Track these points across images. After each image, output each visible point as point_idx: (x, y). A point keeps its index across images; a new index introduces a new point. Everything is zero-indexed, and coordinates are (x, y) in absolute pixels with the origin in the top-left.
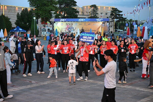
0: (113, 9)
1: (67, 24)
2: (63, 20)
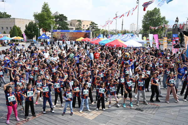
0: (91, 22)
1: (61, 33)
2: (59, 31)
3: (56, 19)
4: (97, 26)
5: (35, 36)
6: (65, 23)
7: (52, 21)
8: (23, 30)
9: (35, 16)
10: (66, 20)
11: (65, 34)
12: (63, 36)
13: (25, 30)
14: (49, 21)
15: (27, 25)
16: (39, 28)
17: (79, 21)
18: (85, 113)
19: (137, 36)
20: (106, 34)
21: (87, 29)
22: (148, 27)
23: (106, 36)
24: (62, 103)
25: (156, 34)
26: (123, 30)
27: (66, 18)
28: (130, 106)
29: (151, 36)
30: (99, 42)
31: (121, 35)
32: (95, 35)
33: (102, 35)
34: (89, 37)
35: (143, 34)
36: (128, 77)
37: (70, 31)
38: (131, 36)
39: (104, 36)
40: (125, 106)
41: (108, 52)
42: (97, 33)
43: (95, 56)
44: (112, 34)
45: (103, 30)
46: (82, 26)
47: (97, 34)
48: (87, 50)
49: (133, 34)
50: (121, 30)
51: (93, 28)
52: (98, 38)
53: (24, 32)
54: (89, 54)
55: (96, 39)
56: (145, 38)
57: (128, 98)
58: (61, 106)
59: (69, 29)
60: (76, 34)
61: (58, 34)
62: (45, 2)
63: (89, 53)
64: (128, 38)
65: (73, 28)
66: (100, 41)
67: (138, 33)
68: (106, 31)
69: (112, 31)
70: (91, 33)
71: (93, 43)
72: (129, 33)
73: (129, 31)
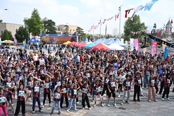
0: (78, 27)
1: (50, 37)
2: (48, 35)
3: (45, 24)
4: (82, 31)
5: (24, 40)
6: (53, 27)
7: (41, 26)
8: (14, 34)
9: (25, 21)
10: (54, 25)
11: (53, 38)
12: (51, 40)
13: (16, 34)
14: (39, 26)
15: (18, 29)
16: (28, 33)
17: (67, 26)
18: (72, 113)
19: (119, 40)
20: (91, 38)
21: (74, 33)
22: (129, 32)
23: (91, 40)
24: (50, 103)
25: (137, 38)
26: (107, 34)
27: (54, 23)
28: (114, 105)
29: (132, 40)
30: (85, 46)
31: (105, 39)
32: (81, 39)
33: (87, 39)
34: (75, 41)
35: (125, 38)
36: (112, 78)
37: (58, 35)
38: (114, 41)
39: (90, 40)
40: (109, 105)
41: (93, 55)
42: (83, 37)
43: (81, 58)
44: (97, 38)
45: (88, 34)
46: (69, 31)
47: (83, 39)
48: (74, 53)
49: (115, 38)
50: (105, 35)
51: (79, 33)
52: (84, 41)
53: (15, 36)
54: (76, 57)
55: (82, 43)
56: (126, 42)
57: (112, 98)
58: (49, 106)
59: (57, 34)
60: (64, 38)
61: (46, 38)
62: (34, 9)
63: (76, 55)
64: (111, 42)
65: (61, 33)
66: (86, 44)
67: (120, 37)
68: (91, 36)
69: (96, 36)
70: (78, 37)
71: (79, 46)
72: (112, 37)
73: (112, 35)
